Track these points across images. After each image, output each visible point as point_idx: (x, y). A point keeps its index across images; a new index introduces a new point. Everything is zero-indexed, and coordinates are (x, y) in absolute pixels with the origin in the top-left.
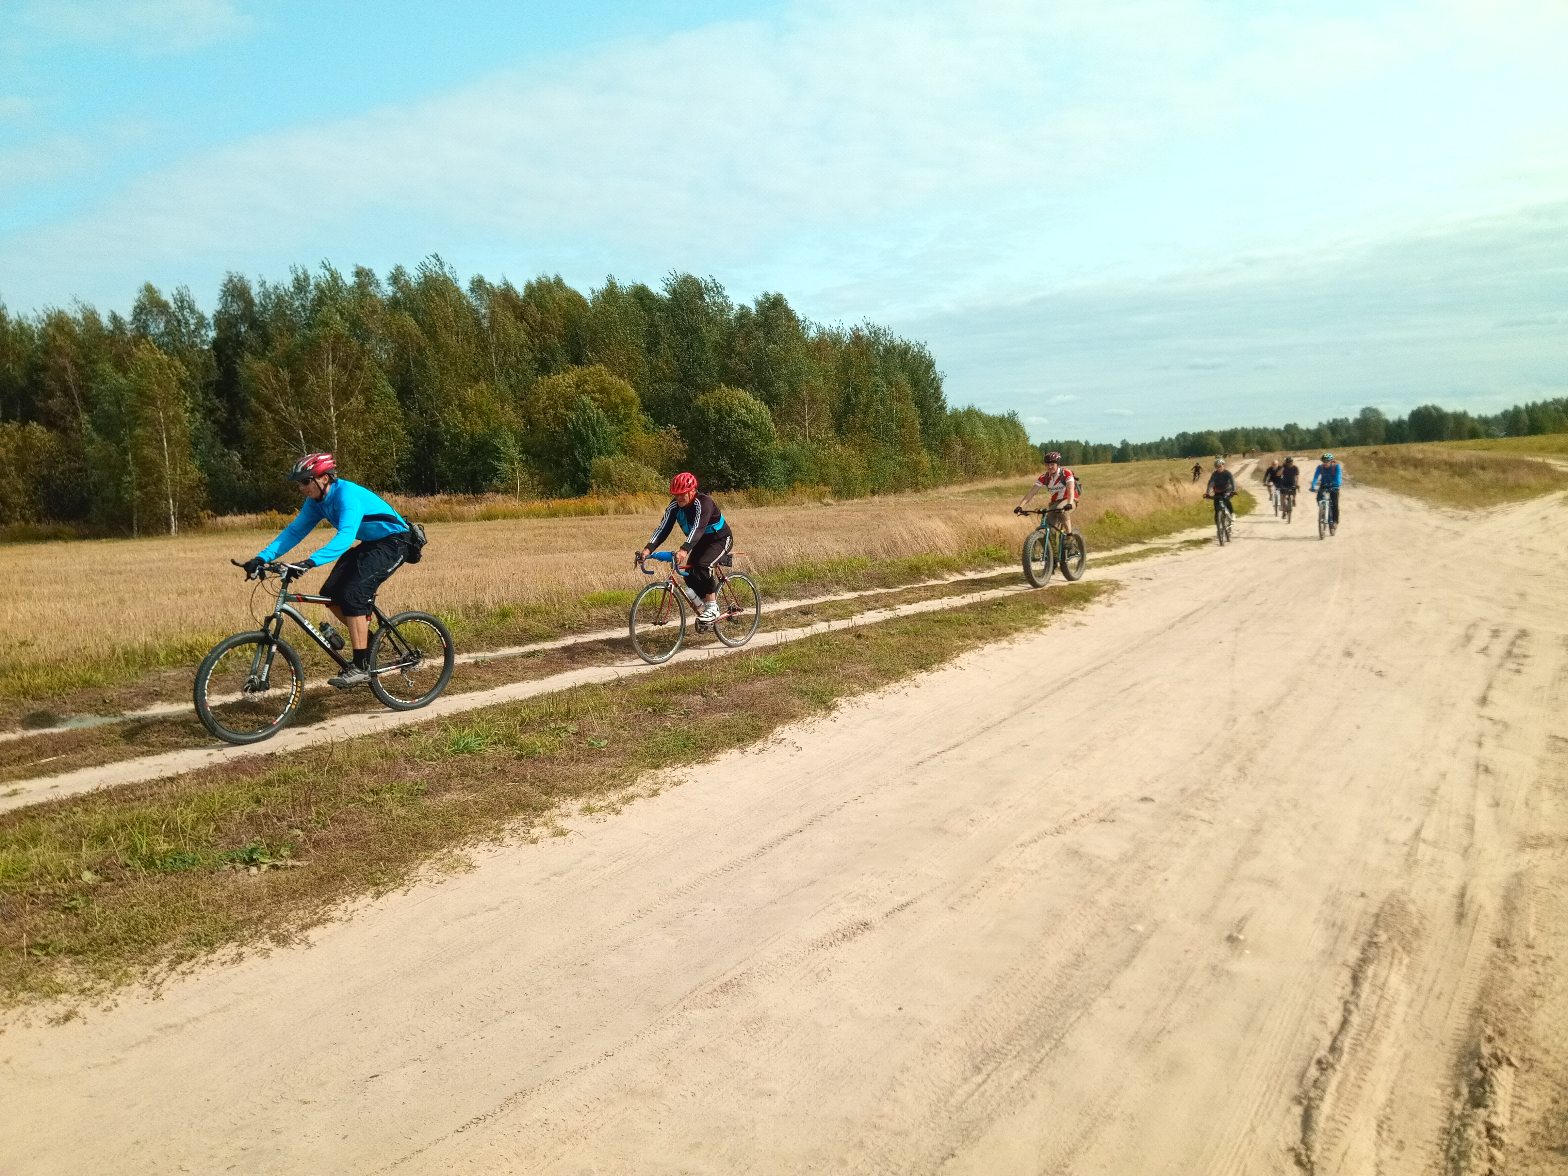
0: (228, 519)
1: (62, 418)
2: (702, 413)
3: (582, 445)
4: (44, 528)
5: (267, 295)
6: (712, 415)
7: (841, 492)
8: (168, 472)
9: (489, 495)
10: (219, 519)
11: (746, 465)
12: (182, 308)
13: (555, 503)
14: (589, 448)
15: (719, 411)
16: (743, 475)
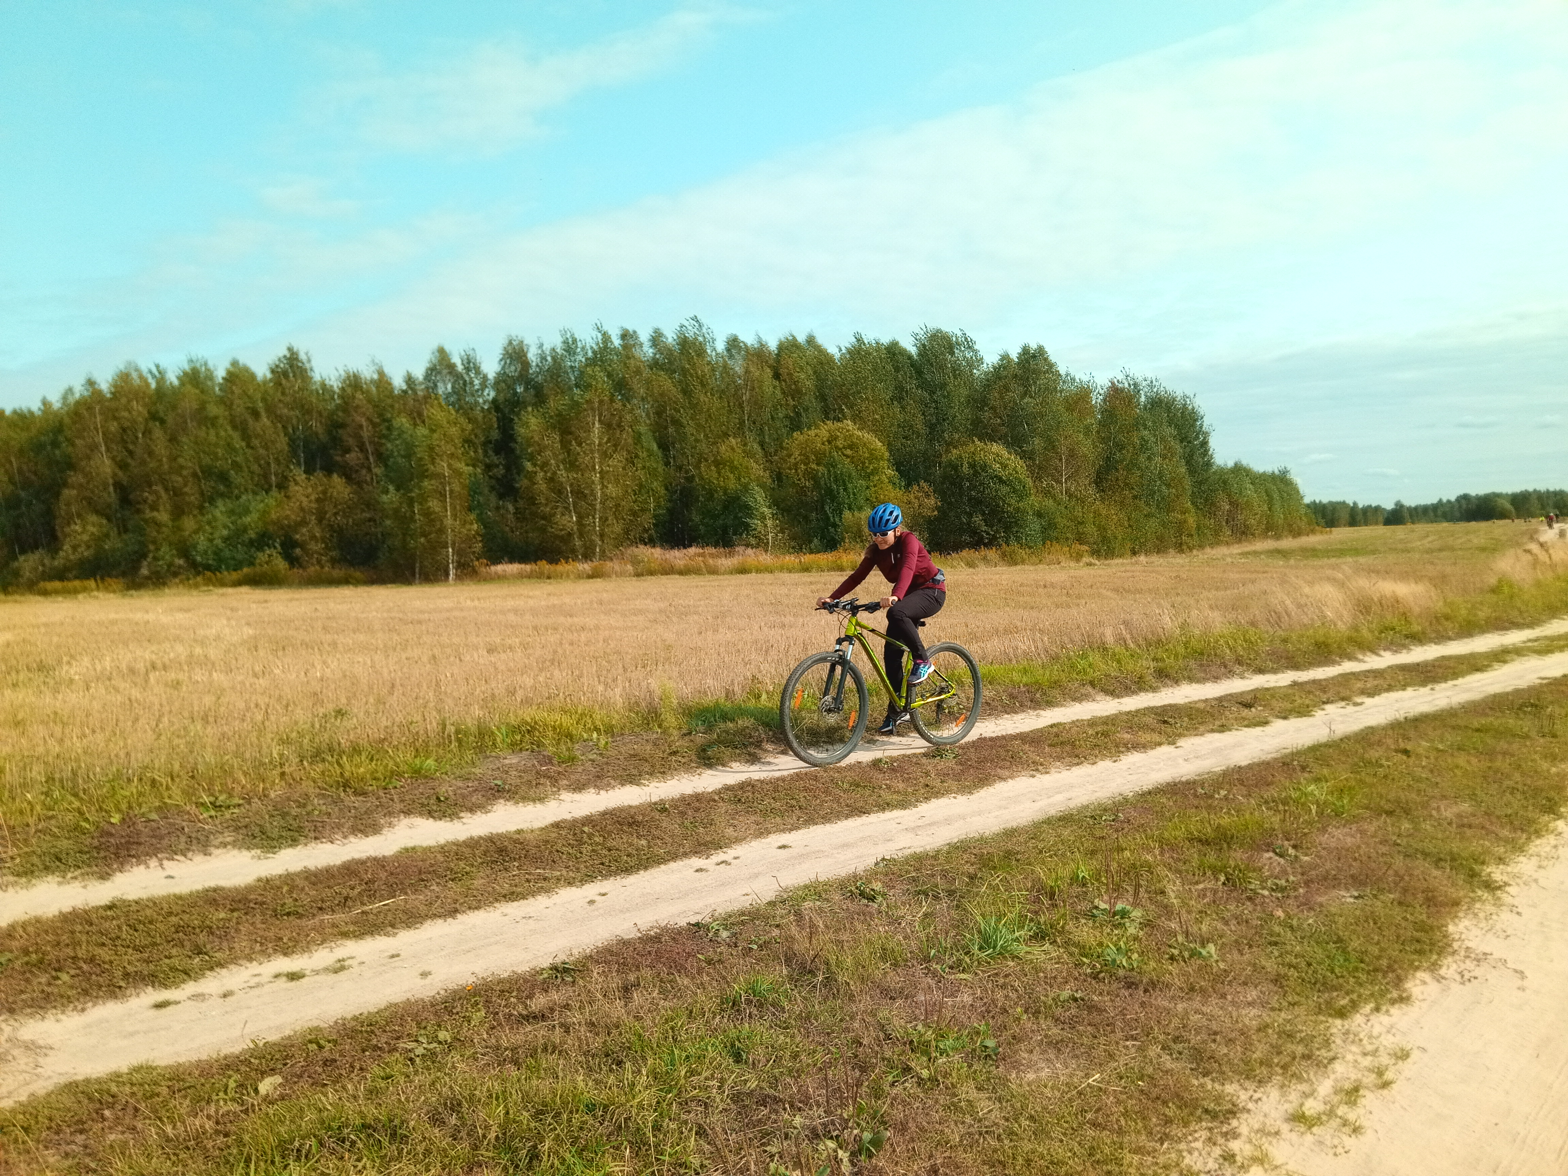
0: (500, 568)
1: (357, 471)
2: (955, 468)
3: (832, 501)
4: (337, 573)
5: (543, 358)
6: (965, 469)
7: (1099, 551)
8: (449, 521)
9: (740, 549)
10: (493, 568)
11: (1000, 521)
12: (468, 369)
13: (807, 558)
14: (839, 504)
15: (972, 466)
16: (997, 531)
